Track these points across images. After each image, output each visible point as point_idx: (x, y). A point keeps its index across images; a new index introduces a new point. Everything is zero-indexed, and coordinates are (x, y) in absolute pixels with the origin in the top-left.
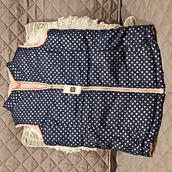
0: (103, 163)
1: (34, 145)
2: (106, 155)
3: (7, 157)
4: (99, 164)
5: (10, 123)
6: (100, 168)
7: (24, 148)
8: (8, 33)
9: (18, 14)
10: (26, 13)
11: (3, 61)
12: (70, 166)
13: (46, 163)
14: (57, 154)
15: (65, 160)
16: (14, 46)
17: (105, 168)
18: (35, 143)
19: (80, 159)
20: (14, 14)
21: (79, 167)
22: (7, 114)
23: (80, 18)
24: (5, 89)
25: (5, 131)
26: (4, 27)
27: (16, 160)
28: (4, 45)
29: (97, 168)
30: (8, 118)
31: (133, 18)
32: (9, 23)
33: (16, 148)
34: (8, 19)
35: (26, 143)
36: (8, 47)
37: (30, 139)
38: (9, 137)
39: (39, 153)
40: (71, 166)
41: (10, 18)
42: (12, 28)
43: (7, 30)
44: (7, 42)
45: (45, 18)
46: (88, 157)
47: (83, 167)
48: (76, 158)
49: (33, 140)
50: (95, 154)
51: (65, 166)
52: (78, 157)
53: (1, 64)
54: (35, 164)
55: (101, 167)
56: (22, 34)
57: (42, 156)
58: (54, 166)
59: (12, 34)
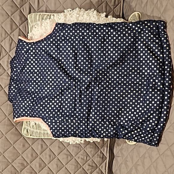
0: (102, 154)
1: (35, 136)
2: (105, 147)
3: (6, 148)
4: (98, 155)
5: (10, 113)
6: (99, 159)
7: (24, 139)
8: (10, 22)
9: (20, 3)
10: (28, 2)
11: (3, 51)
12: (69, 157)
13: (46, 154)
14: (57, 145)
15: (65, 151)
16: (15, 36)
17: (104, 159)
18: (37, 134)
19: (80, 150)
20: (17, 3)
21: (79, 158)
22: (7, 105)
23: (88, 11)
24: (5, 79)
25: (5, 122)
26: (6, 16)
27: (15, 151)
28: (5, 34)
29: (96, 159)
30: (9, 108)
31: (138, 14)
32: (11, 11)
33: (16, 139)
34: (10, 8)
35: (27, 134)
36: (9, 36)
37: (32, 129)
38: (9, 128)
39: (38, 144)
40: (71, 157)
41: (12, 7)
42: (13, 17)
43: (9, 19)
44: (9, 31)
45: (48, 9)
46: (88, 148)
47: (83, 158)
48: (76, 149)
49: (35, 131)
50: (95, 146)
51: (65, 156)
52: (78, 148)
53: (2, 54)
54: (34, 155)
55: (100, 157)
56: (24, 24)
57: (42, 147)
58: (54, 157)
59: (14, 24)
